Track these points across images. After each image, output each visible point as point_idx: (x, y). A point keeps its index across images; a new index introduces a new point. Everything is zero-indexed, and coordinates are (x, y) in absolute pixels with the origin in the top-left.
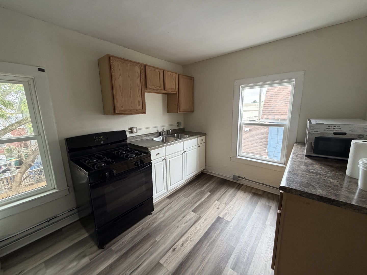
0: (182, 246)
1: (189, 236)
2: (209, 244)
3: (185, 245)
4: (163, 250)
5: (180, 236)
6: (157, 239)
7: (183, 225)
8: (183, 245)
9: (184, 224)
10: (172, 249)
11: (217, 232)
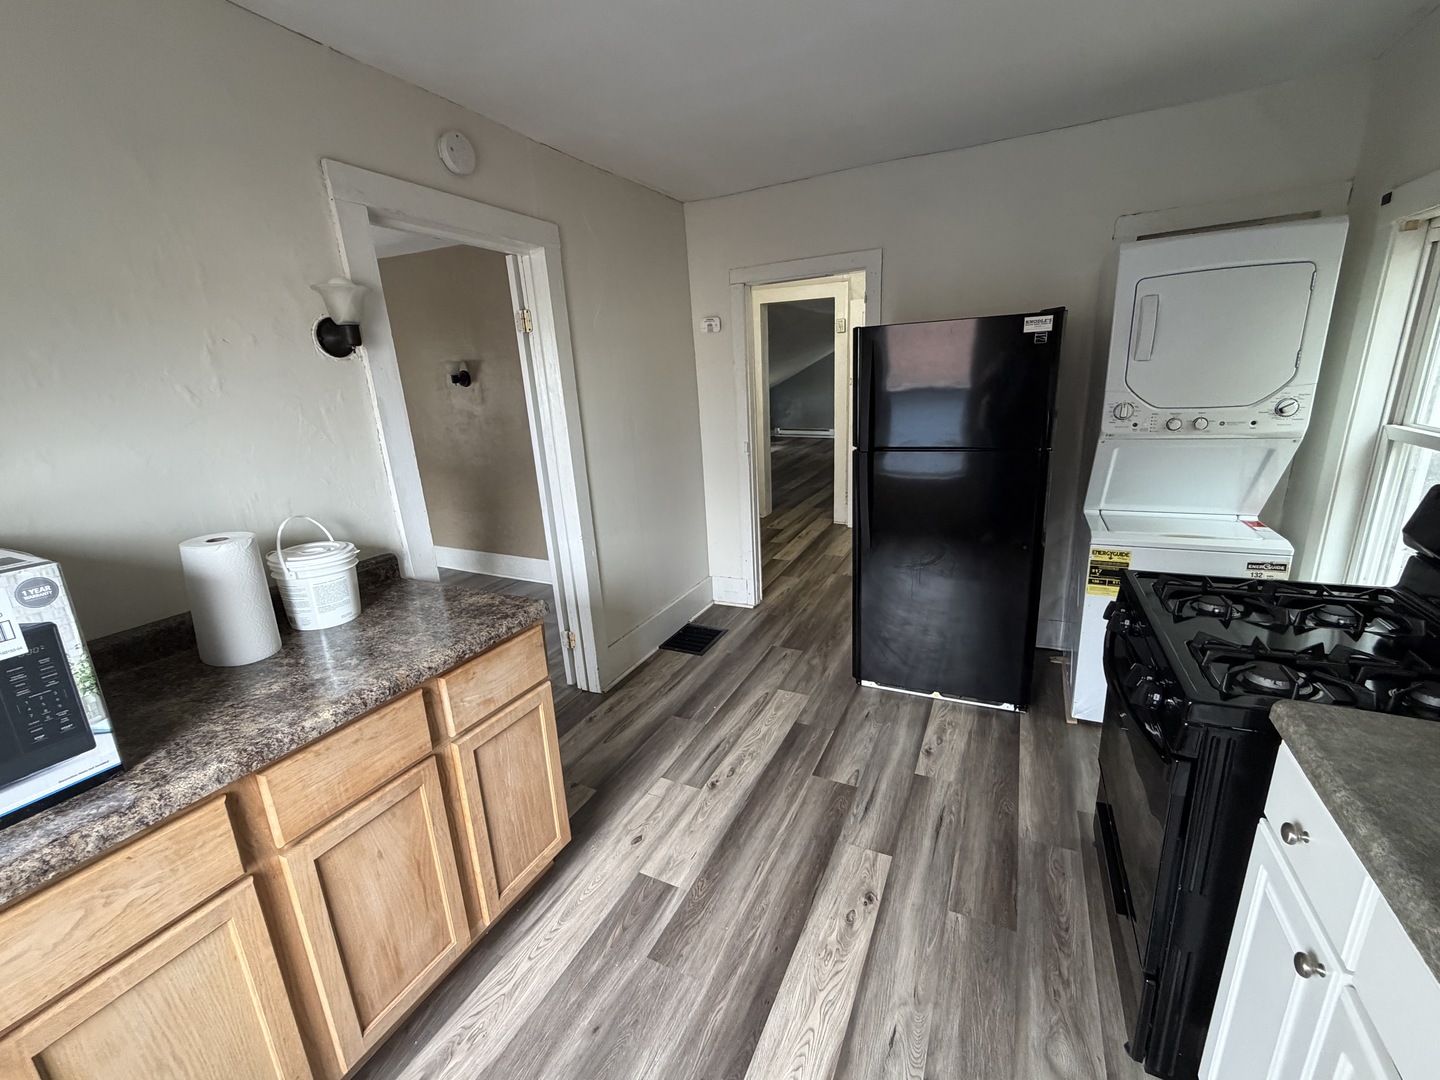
0: (847, 917)
1: (840, 966)
2: (752, 950)
3: (840, 923)
4: (905, 887)
5: (879, 953)
6: (957, 922)
7: (896, 1019)
8: (850, 922)
9: (899, 1029)
10: (879, 898)
11: (717, 1018)
